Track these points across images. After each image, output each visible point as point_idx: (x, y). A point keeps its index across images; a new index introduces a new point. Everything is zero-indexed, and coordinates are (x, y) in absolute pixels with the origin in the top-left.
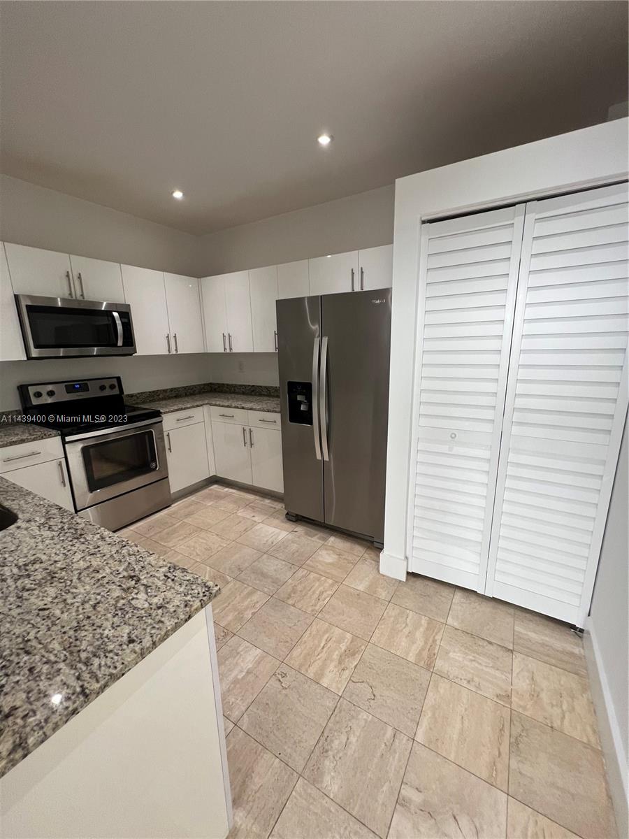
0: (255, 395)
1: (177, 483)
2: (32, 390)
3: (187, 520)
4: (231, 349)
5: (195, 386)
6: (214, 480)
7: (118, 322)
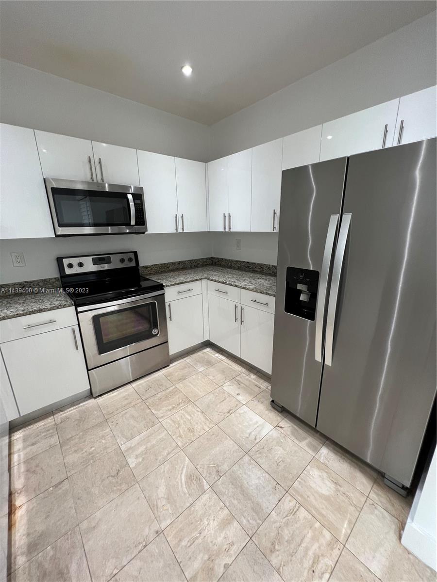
0: (249, 271)
1: (175, 346)
2: (66, 262)
3: (180, 386)
4: (230, 228)
5: (199, 260)
6: (208, 344)
7: (132, 204)
